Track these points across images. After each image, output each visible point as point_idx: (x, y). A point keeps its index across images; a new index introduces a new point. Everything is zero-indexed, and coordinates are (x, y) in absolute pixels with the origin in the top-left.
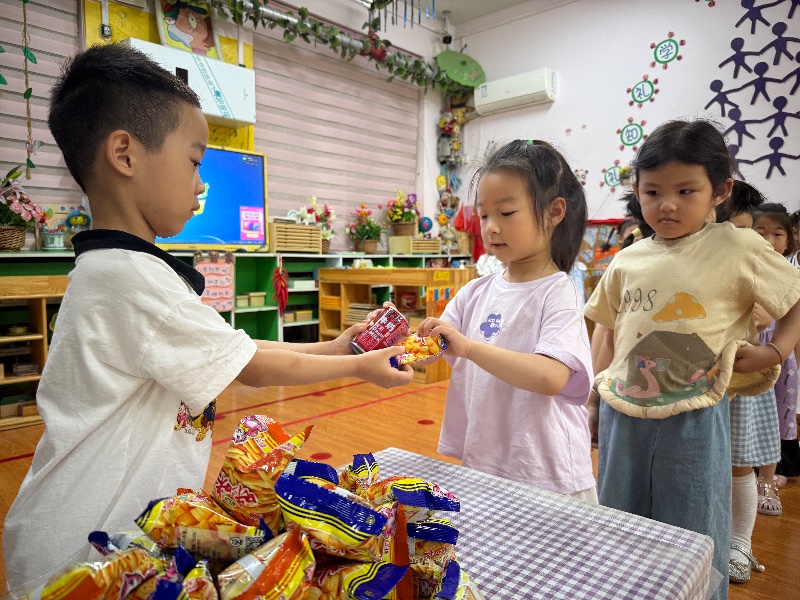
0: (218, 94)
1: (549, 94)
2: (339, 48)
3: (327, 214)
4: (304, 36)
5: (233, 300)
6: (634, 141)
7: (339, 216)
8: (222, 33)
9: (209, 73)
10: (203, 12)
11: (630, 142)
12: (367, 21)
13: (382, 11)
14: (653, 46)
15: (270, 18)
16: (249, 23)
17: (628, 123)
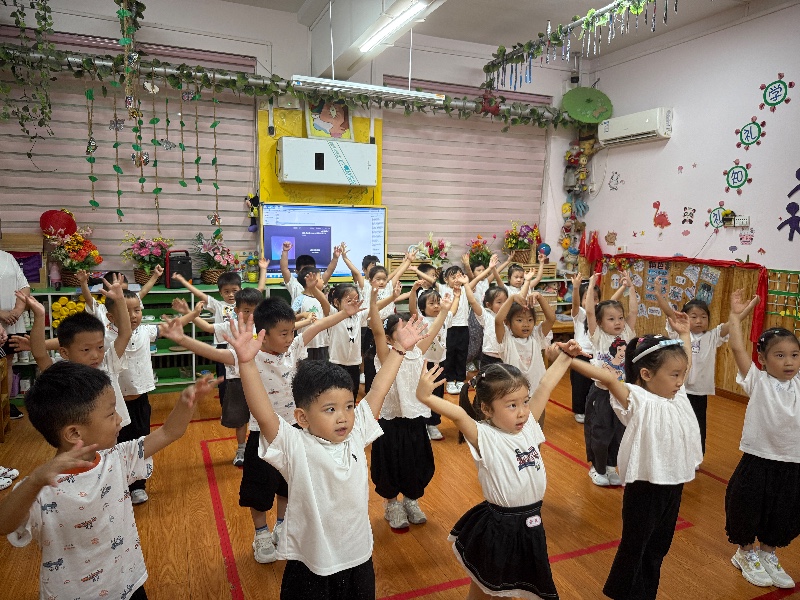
0: (346, 167)
1: (662, 133)
2: (456, 111)
3: (442, 247)
6: (739, 184)
8: (358, 115)
9: (341, 154)
11: (735, 185)
12: (484, 81)
14: (762, 88)
17: (734, 165)
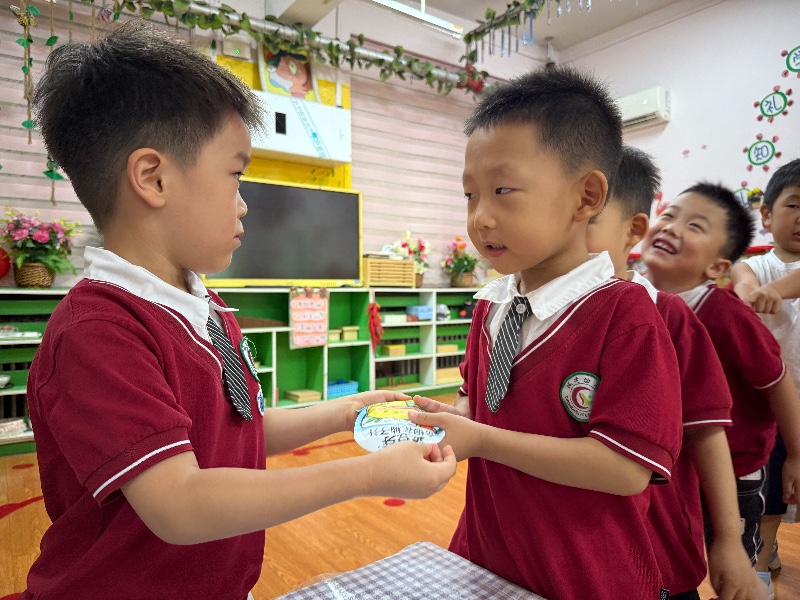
0: (315, 135)
1: (663, 114)
2: (436, 84)
3: (421, 248)
4: (400, 73)
5: (326, 335)
6: (764, 159)
7: (434, 250)
8: (321, 77)
9: (306, 116)
10: (302, 57)
11: (760, 161)
12: (464, 53)
13: (479, 43)
14: (784, 54)
15: (366, 59)
16: (345, 65)
17: (757, 140)
